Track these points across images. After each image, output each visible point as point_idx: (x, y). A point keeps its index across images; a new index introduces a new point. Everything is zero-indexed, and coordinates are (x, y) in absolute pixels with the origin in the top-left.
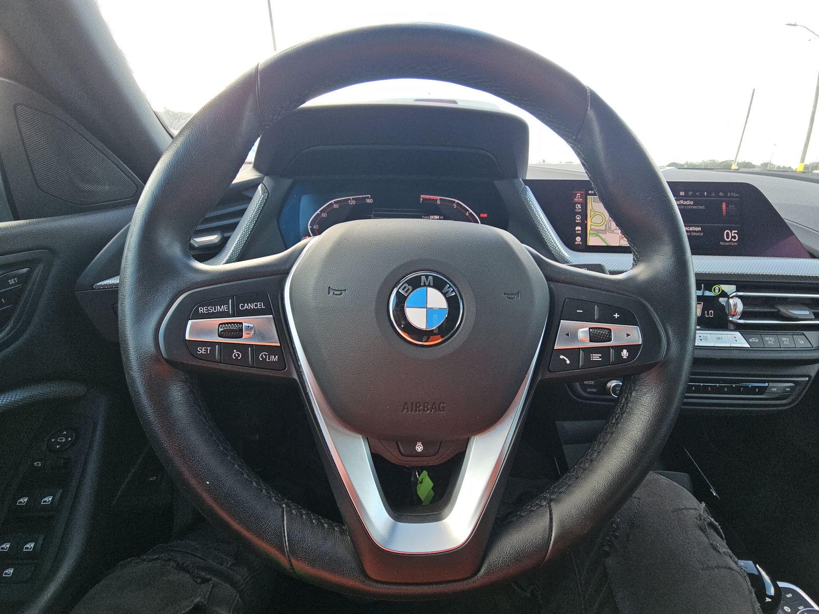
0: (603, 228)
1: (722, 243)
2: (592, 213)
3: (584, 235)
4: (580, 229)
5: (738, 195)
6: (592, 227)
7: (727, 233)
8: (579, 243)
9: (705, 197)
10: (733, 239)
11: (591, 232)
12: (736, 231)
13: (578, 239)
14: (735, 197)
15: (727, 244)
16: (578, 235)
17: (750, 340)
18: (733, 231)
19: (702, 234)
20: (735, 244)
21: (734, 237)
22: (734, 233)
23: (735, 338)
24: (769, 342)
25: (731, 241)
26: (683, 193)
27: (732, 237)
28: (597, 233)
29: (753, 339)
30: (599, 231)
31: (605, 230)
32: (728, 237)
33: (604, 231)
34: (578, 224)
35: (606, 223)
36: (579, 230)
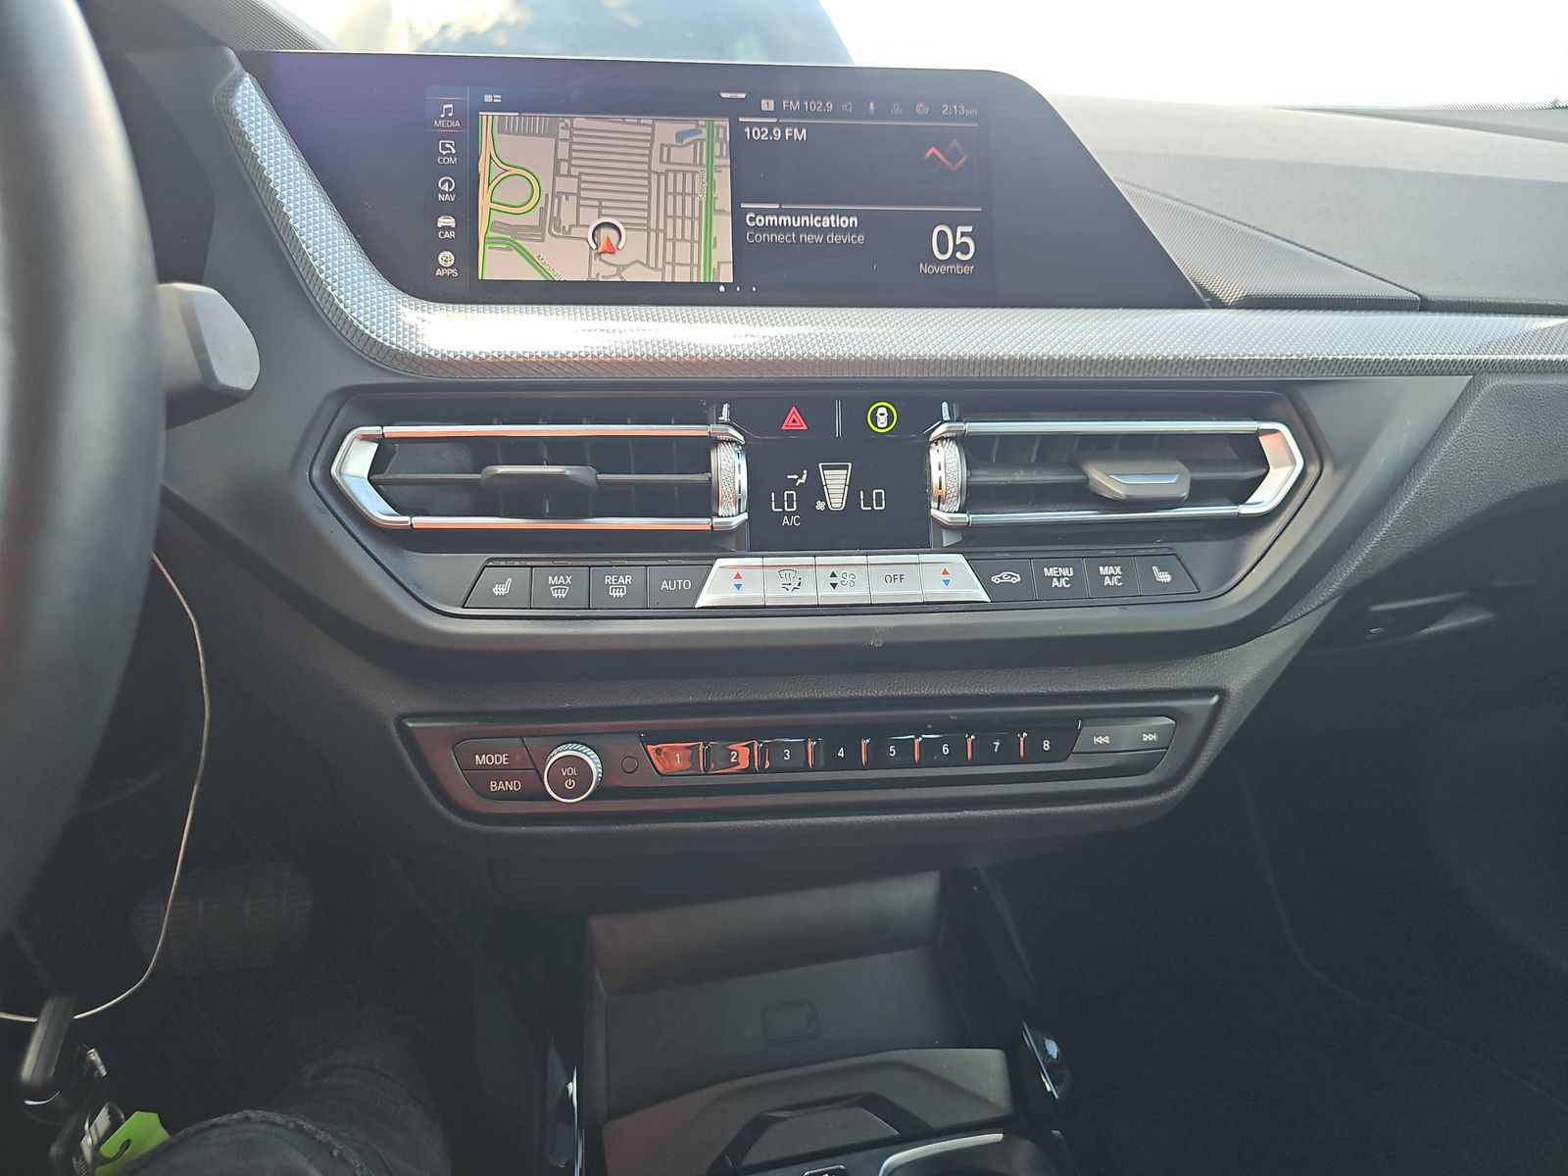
0: (533, 219)
1: (924, 268)
2: (496, 171)
3: (467, 247)
4: (453, 225)
5: (975, 111)
6: (496, 216)
7: (942, 234)
8: (448, 272)
9: (869, 117)
10: (959, 255)
11: (490, 234)
12: (969, 229)
13: (446, 258)
14: (964, 118)
15: (942, 269)
16: (447, 245)
17: (995, 579)
18: (960, 229)
19: (861, 239)
20: (967, 269)
21: (964, 248)
22: (963, 234)
23: (945, 572)
24: (1055, 583)
25: (953, 259)
26: (772, 102)
27: (956, 248)
28: (513, 236)
29: (1004, 574)
30: (516, 230)
31: (541, 228)
32: (943, 250)
33: (537, 232)
34: (445, 209)
35: (542, 204)
36: (448, 228)
